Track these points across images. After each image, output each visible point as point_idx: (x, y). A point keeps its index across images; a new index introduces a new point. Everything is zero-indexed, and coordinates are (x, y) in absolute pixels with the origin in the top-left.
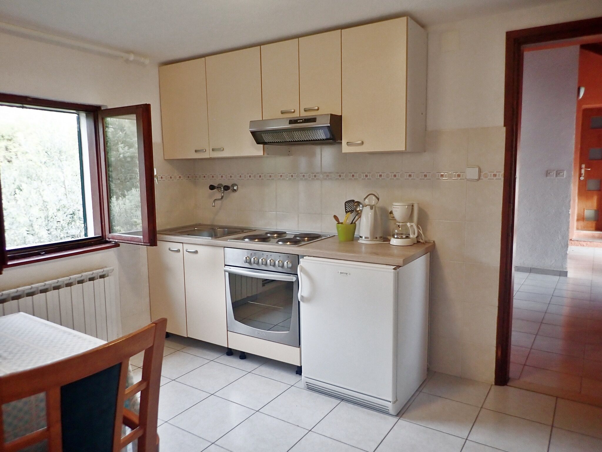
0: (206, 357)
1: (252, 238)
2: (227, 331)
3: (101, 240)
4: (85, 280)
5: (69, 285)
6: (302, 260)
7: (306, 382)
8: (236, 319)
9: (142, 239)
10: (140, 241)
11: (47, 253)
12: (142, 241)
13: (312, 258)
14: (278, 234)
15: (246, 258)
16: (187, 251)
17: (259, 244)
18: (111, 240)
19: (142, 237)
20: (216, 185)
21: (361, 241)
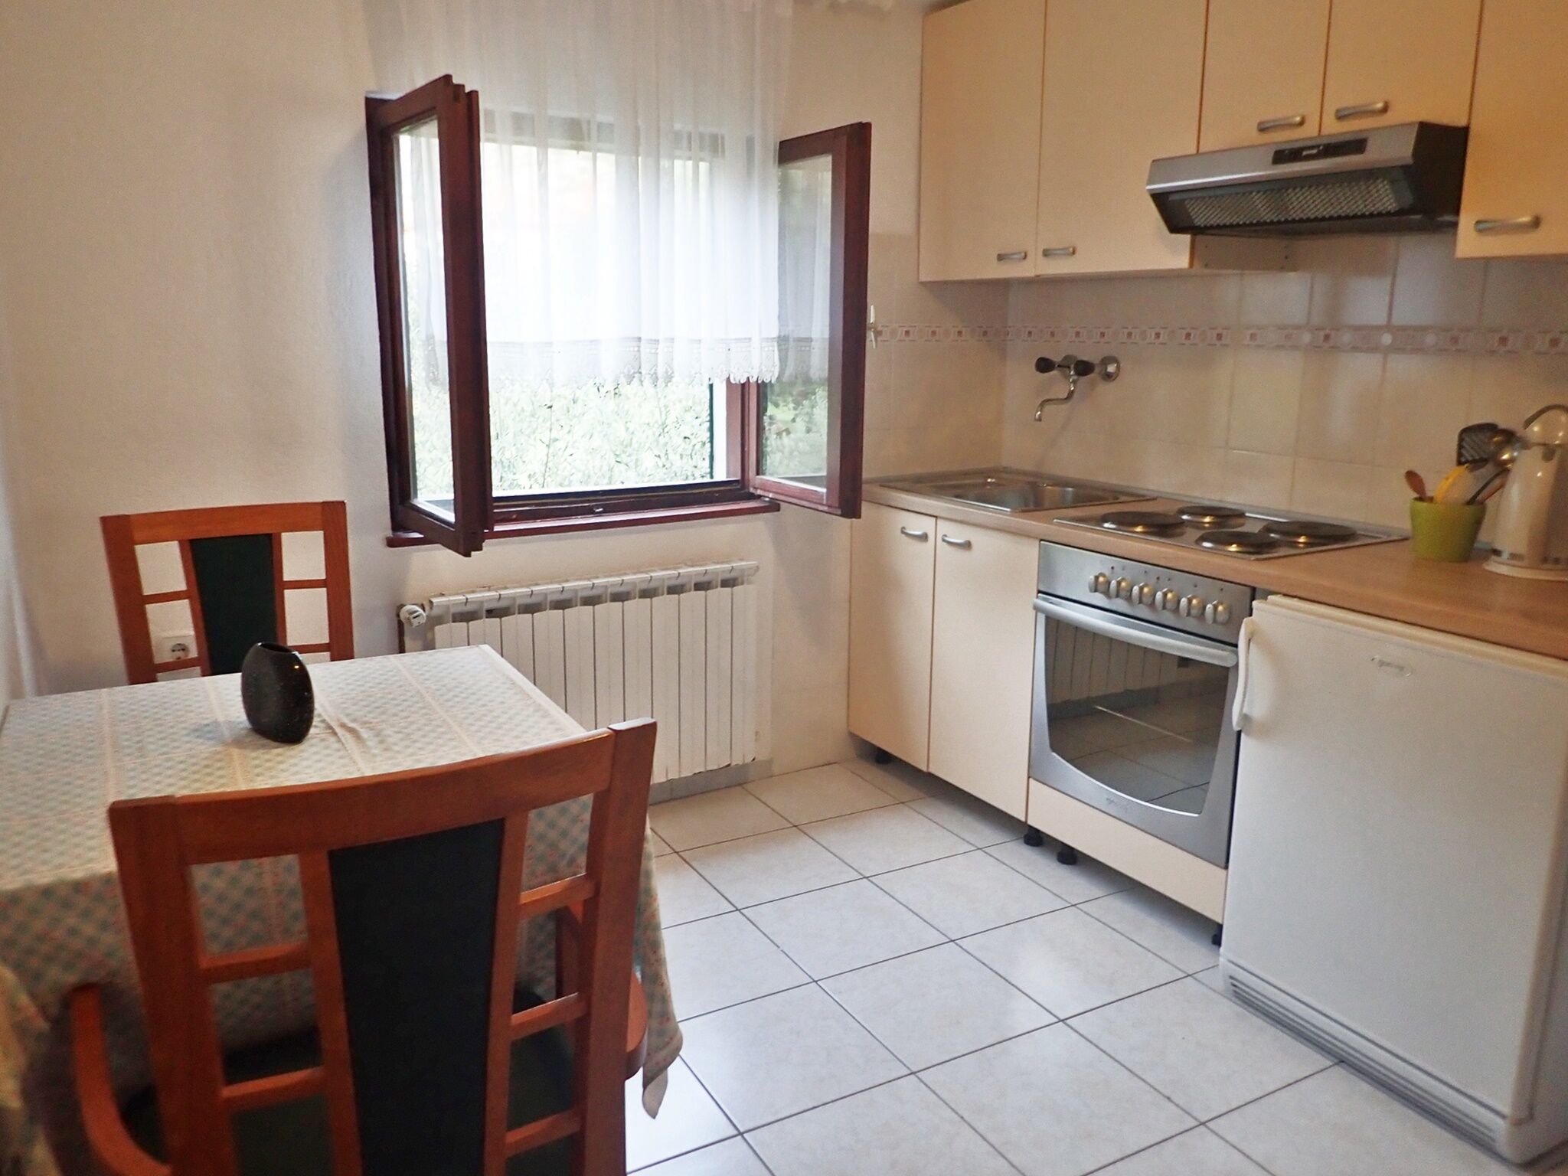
0: (967, 836)
1: (1125, 521)
2: (1029, 777)
3: (739, 489)
4: (714, 583)
5: (648, 593)
6: (1260, 605)
7: (1231, 977)
8: (1054, 747)
9: (825, 497)
10: (821, 502)
11: (608, 510)
12: (825, 502)
13: (1295, 602)
14: (1217, 516)
15: (1097, 578)
16: (944, 540)
17: (1148, 541)
18: (759, 492)
19: (824, 490)
20: (1057, 359)
21: (1495, 567)
